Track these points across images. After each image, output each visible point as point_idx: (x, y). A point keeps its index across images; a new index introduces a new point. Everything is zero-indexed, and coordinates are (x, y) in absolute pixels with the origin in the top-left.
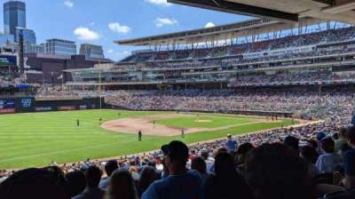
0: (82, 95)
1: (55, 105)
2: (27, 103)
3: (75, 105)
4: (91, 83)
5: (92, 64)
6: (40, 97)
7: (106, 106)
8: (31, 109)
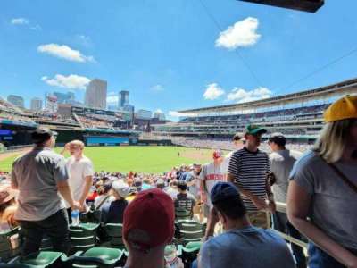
0: (160, 138)
1: (147, 143)
2: (134, 141)
3: (158, 143)
4: (165, 132)
5: (164, 122)
6: (141, 138)
7: (172, 145)
8: (136, 144)
